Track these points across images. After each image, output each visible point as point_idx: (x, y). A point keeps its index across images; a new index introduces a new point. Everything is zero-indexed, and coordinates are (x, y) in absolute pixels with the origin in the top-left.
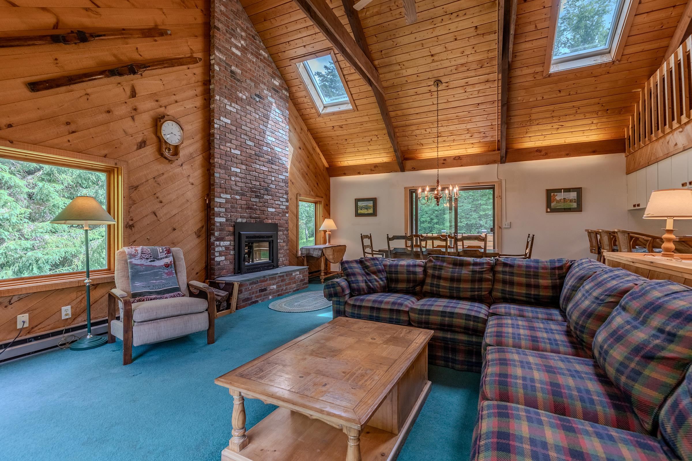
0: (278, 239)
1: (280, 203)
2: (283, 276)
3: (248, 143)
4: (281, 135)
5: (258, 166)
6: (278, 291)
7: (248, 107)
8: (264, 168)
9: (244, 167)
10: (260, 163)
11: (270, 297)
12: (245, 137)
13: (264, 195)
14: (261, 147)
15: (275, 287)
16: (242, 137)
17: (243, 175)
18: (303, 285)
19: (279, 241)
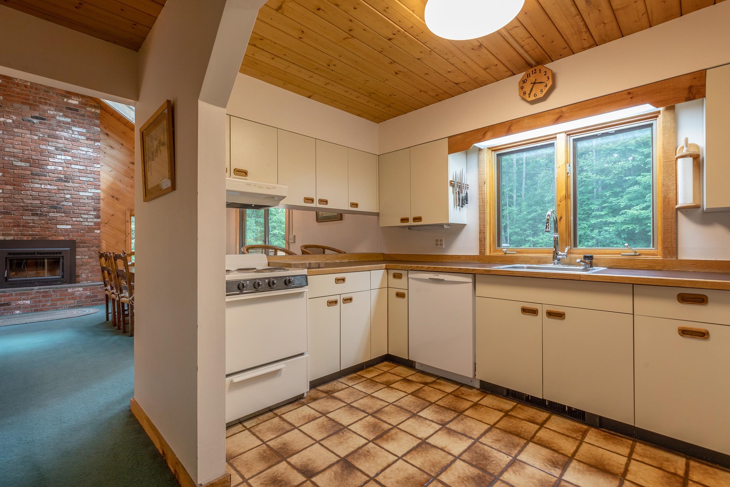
0: (75, 255)
1: (82, 220)
2: (46, 292)
3: (19, 165)
4: (84, 152)
5: (36, 185)
6: (32, 307)
7: (16, 130)
8: (49, 187)
9: (9, 187)
10: (41, 182)
11: (18, 312)
12: (12, 159)
13: (49, 212)
14: (45, 167)
15: (28, 302)
16: (6, 158)
17: (7, 195)
18: (93, 301)
19: (77, 257)
